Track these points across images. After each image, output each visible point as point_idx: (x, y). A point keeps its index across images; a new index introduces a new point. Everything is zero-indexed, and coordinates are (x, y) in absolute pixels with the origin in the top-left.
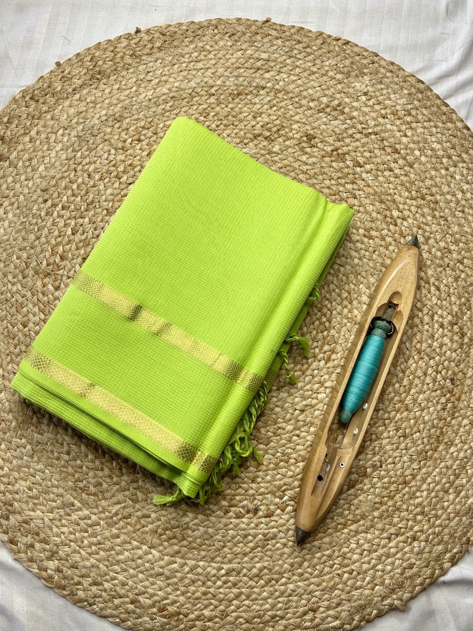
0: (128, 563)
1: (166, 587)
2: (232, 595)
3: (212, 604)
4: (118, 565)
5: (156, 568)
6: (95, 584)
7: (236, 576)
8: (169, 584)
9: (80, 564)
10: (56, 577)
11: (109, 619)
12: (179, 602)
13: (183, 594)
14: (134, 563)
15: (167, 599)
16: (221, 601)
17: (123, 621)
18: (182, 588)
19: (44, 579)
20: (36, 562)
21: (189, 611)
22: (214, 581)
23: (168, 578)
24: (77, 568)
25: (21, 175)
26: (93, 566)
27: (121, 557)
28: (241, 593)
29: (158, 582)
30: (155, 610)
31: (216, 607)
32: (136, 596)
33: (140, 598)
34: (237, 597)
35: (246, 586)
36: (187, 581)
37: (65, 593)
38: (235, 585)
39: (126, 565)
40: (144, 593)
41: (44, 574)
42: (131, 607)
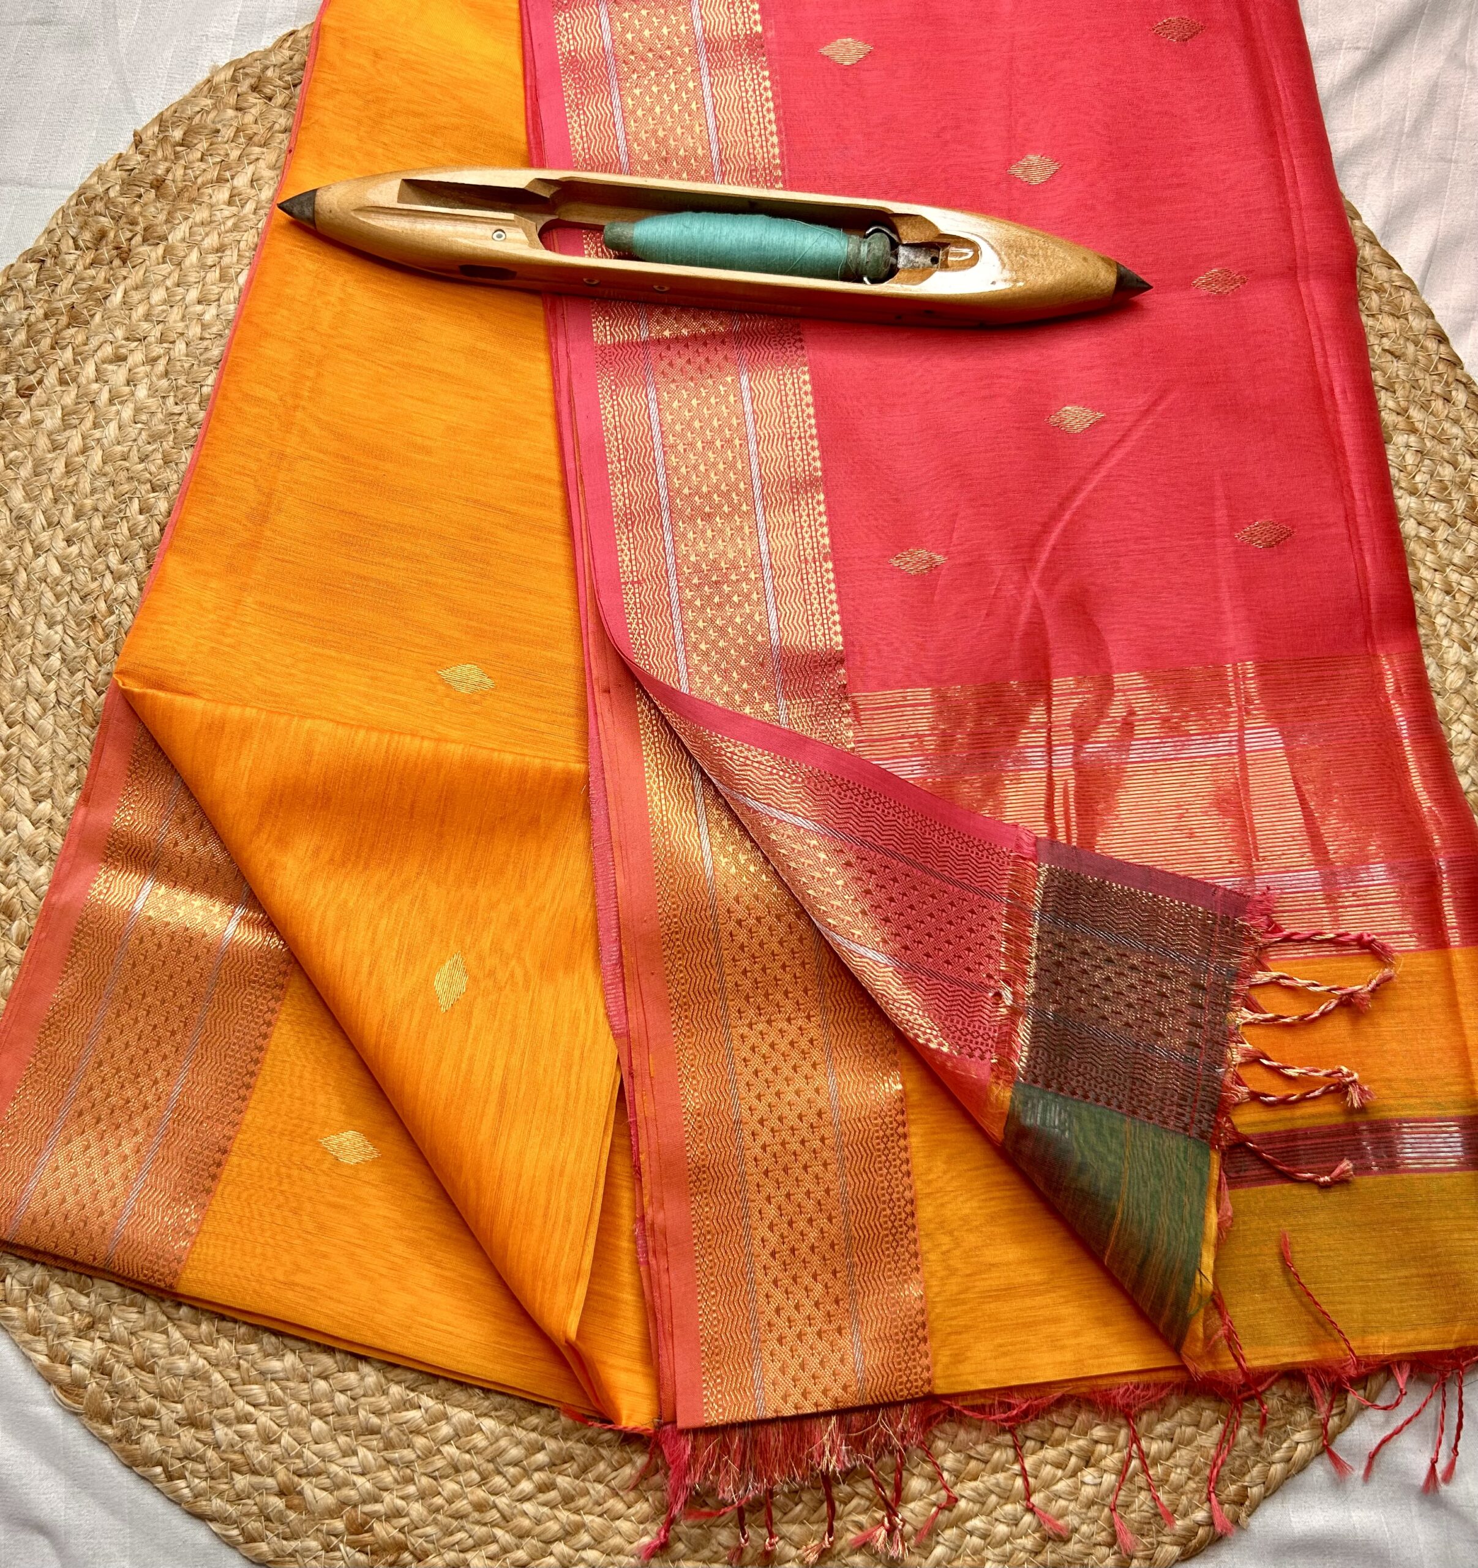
0: (291, 1384)
1: (381, 1468)
2: (553, 1527)
3: (495, 1540)
4: (263, 1384)
5: (362, 1413)
6: (192, 1422)
7: (576, 1477)
8: (389, 1462)
9: (161, 1362)
10: (92, 1386)
11: (213, 1526)
12: (407, 1515)
13: (422, 1496)
14: (306, 1386)
15: (376, 1501)
16: (522, 1535)
17: (250, 1539)
18: (425, 1481)
19: (61, 1388)
20: (45, 1336)
21: (430, 1546)
22: (514, 1476)
23: (389, 1445)
24: (153, 1372)
25: (188, 286)
26: (194, 1374)
27: (275, 1364)
28: (579, 1527)
29: (362, 1451)
30: (339, 1525)
31: (505, 1550)
32: (296, 1479)
33: (305, 1485)
34: (568, 1533)
35: (598, 1509)
36: (439, 1462)
37: (109, 1431)
38: (567, 1499)
39: (283, 1389)
40: (320, 1474)
41: (62, 1369)
42: (277, 1503)
